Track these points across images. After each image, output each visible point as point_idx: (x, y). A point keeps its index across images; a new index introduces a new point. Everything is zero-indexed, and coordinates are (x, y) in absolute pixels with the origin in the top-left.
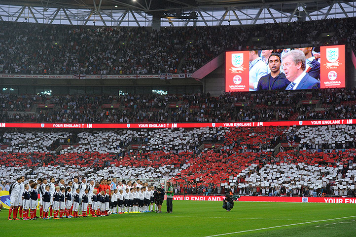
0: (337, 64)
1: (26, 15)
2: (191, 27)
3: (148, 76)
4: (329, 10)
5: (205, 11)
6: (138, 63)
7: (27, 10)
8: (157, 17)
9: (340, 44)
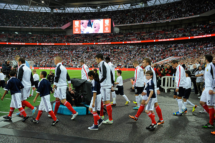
0: (108, 25)
1: (7, 7)
2: (63, 13)
3: (46, 28)
4: (108, 8)
5: (68, 7)
6: (44, 23)
7: (7, 5)
8: (52, 9)
9: (109, 18)
